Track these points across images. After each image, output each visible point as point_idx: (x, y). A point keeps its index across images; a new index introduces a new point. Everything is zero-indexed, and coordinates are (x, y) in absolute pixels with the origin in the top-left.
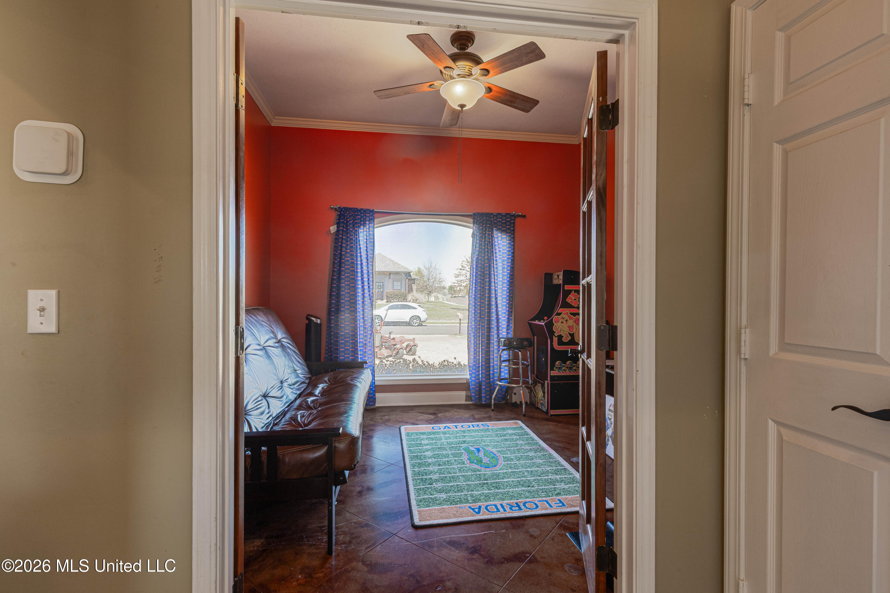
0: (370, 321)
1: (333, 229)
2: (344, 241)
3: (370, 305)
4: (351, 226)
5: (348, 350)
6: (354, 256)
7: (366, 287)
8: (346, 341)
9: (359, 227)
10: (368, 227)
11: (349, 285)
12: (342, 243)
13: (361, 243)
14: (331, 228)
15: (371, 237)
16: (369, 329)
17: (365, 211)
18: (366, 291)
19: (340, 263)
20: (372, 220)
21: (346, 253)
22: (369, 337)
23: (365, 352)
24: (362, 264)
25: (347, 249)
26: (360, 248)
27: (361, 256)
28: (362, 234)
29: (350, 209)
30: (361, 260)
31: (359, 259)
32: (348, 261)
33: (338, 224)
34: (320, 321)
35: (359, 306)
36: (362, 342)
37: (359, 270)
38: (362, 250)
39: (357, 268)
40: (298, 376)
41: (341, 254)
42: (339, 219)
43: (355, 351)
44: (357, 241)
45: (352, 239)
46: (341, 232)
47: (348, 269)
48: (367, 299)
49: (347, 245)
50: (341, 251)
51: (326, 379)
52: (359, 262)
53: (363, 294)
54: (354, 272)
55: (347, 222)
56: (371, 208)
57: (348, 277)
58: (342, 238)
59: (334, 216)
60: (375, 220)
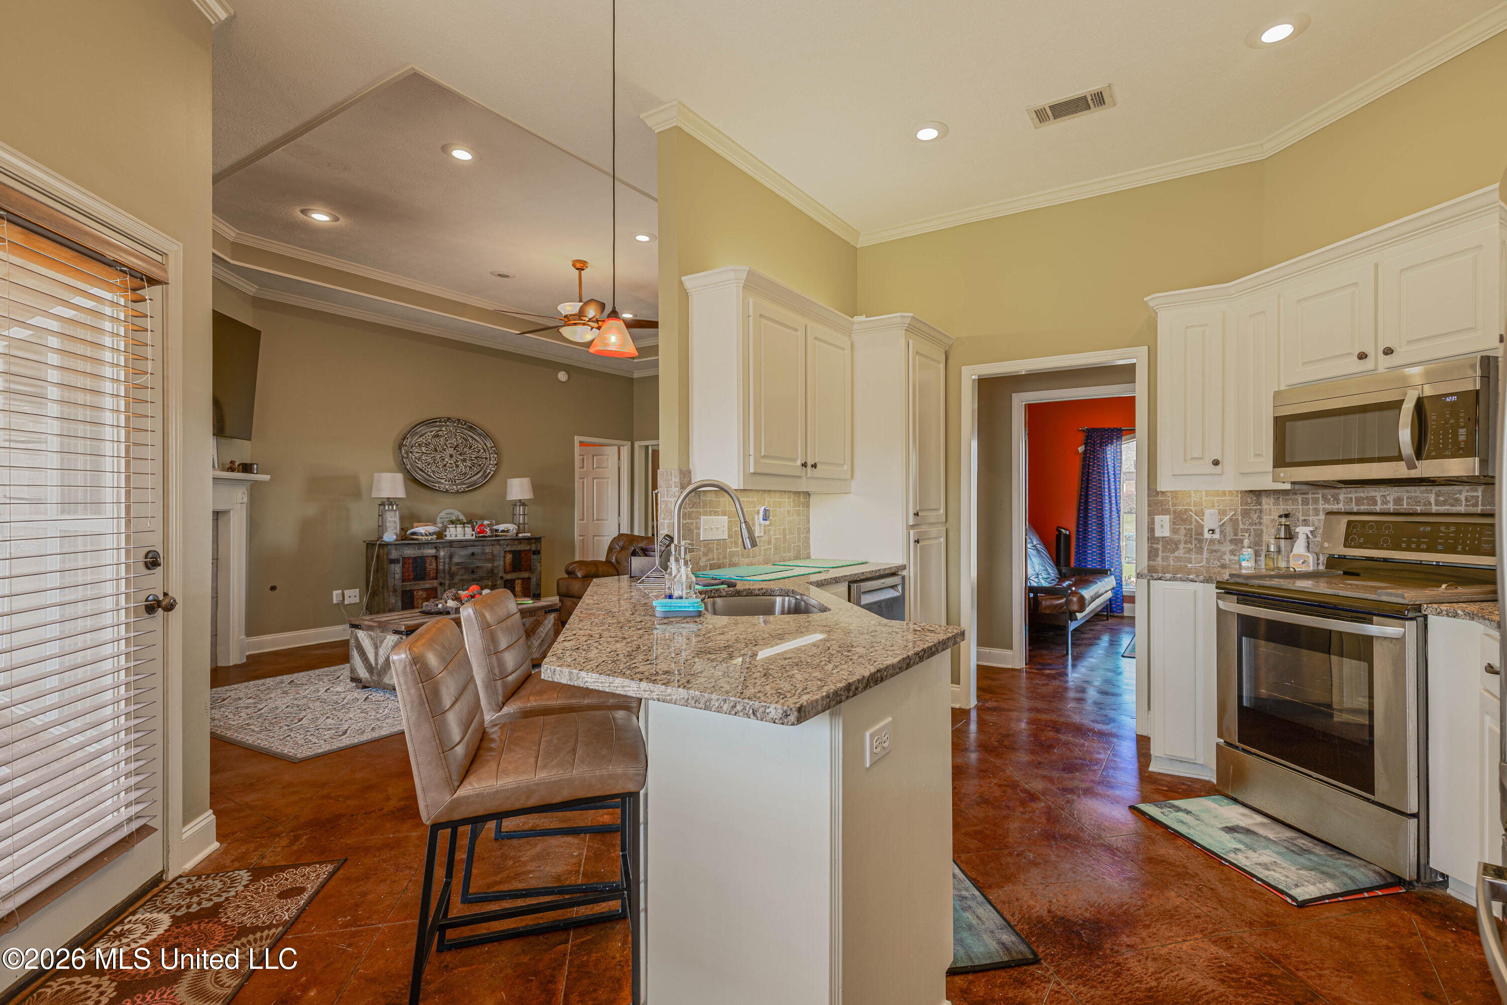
0: (1118, 533)
1: (1081, 449)
2: (1091, 460)
3: (1117, 519)
4: (1098, 445)
5: (1095, 559)
6: (1100, 474)
7: (1114, 502)
8: (1094, 552)
9: (1106, 445)
10: (1115, 445)
11: (1096, 500)
12: (1089, 461)
13: (1109, 460)
14: (1079, 449)
15: (1119, 454)
16: (1117, 541)
17: (1112, 430)
18: (1114, 506)
19: (1088, 480)
20: (1119, 438)
21: (1093, 470)
22: (1116, 548)
23: (1113, 563)
24: (1109, 480)
25: (1094, 467)
26: (1107, 466)
27: (1108, 473)
28: (1110, 451)
29: (1097, 429)
30: (1109, 476)
31: (1106, 475)
32: (1095, 478)
33: (1086, 444)
34: (1070, 532)
35: (1107, 521)
36: (1110, 553)
37: (1106, 486)
38: (1109, 467)
39: (1104, 485)
40: (1049, 574)
41: (1088, 472)
42: (1087, 440)
43: (1102, 561)
44: (1104, 459)
45: (1099, 458)
46: (1088, 452)
47: (1095, 485)
48: (1114, 513)
49: (1094, 463)
50: (1089, 469)
51: (1073, 579)
52: (1106, 479)
53: (1111, 509)
54: (1101, 488)
55: (1094, 442)
56: (1119, 427)
57: (1096, 493)
58: (1090, 458)
59: (1082, 437)
60: (1123, 438)
